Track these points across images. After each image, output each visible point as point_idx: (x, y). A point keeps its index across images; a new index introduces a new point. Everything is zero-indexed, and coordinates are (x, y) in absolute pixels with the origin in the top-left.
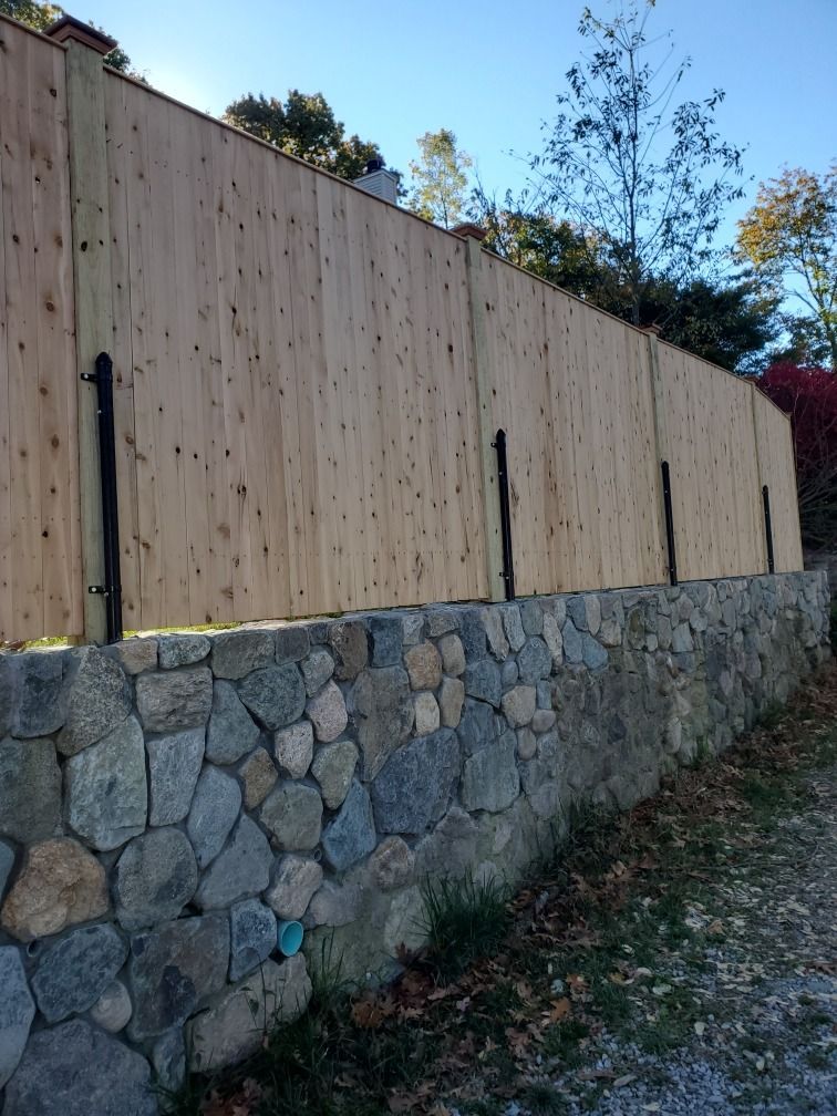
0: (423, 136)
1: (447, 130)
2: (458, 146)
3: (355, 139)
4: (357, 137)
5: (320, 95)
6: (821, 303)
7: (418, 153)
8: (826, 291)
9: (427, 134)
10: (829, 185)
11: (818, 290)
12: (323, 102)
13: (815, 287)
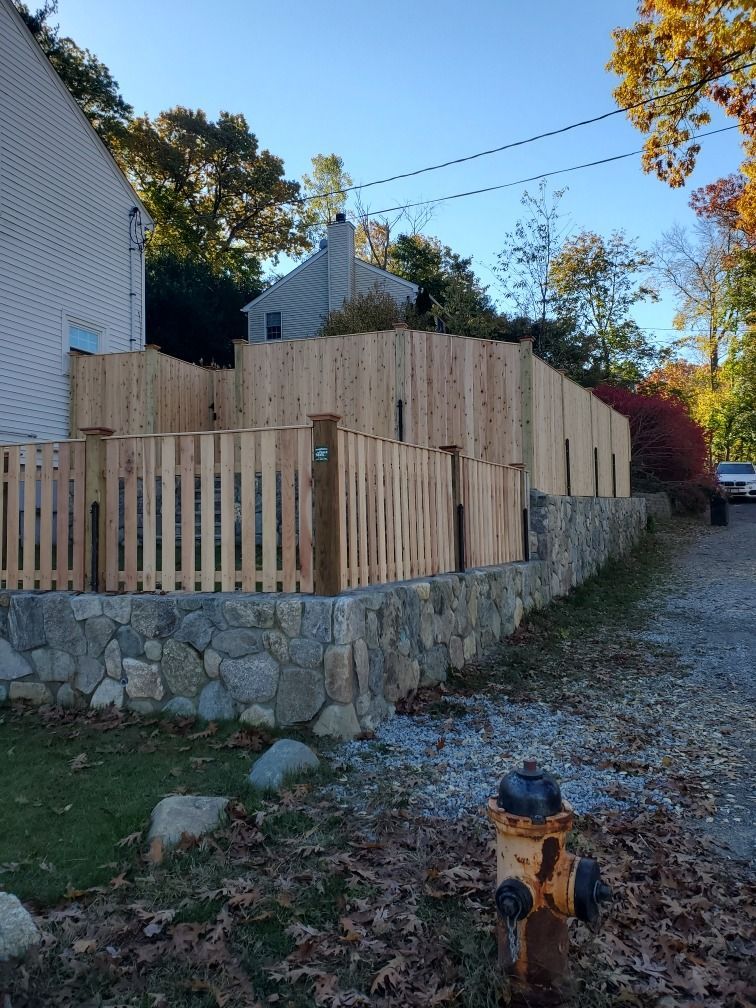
0: (316, 156)
1: (337, 155)
2: (344, 169)
3: (266, 153)
4: (267, 152)
5: (242, 116)
6: (600, 324)
7: (310, 169)
8: (604, 316)
9: (320, 156)
10: (610, 247)
11: (598, 315)
12: (243, 121)
13: (597, 313)
